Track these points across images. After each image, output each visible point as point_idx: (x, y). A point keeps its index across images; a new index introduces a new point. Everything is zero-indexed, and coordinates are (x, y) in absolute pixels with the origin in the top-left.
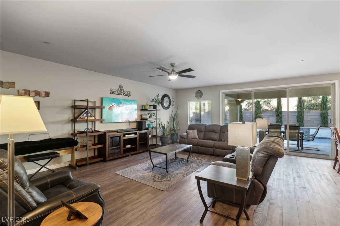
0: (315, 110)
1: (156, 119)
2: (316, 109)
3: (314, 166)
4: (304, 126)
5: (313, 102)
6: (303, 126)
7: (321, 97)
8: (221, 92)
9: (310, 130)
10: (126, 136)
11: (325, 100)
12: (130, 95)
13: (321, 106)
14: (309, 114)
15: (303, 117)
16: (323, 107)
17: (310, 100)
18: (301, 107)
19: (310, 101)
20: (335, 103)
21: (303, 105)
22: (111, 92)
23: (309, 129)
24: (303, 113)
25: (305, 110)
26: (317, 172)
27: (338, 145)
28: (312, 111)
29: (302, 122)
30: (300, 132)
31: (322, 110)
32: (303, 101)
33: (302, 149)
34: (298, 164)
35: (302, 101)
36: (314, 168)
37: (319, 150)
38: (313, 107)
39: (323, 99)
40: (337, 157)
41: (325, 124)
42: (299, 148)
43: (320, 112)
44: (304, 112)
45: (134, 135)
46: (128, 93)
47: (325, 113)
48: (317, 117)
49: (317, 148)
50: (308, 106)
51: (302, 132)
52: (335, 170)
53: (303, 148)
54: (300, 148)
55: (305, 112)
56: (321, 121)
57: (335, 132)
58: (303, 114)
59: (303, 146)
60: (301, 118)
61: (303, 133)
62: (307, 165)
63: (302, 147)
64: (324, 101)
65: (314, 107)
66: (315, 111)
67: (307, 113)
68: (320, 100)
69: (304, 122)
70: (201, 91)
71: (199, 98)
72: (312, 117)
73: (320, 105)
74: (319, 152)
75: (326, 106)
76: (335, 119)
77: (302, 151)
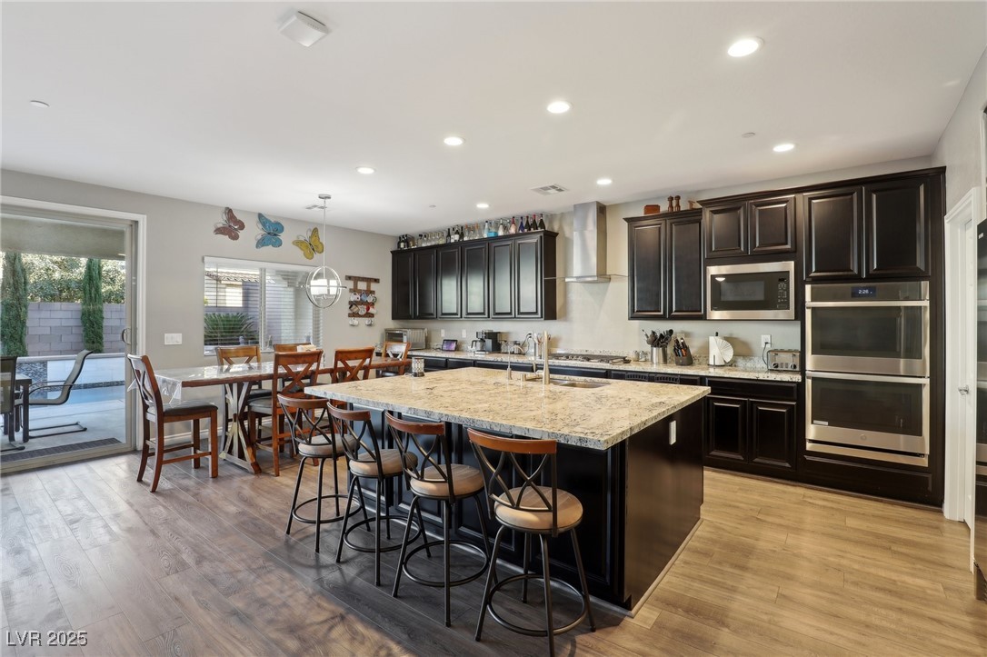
0: (65, 300)
2: (69, 299)
3: (81, 496)
4: (26, 356)
5: (57, 276)
6: (25, 354)
7: (84, 261)
9: (50, 364)
11: (95, 274)
13: (84, 290)
14: (44, 314)
15: (24, 323)
16: (90, 293)
17: (48, 269)
18: (16, 289)
19: (50, 272)
20: (136, 281)
21: (25, 283)
23: (44, 363)
24: (23, 309)
25: (32, 298)
26: (94, 515)
27: (148, 407)
28: (57, 305)
29: (21, 341)
30: (19, 377)
31: (84, 303)
32: (23, 270)
33: (26, 438)
34: (17, 509)
35: (19, 269)
36: (81, 504)
37: (85, 429)
38: (56, 292)
39: (89, 267)
40: (148, 442)
41: (93, 342)
42: (12, 438)
43: (80, 307)
44: (26, 307)
47: (94, 311)
48: (72, 323)
49: (77, 424)
50: (41, 288)
51: (27, 378)
52: (145, 487)
53: (31, 434)
54: (19, 436)
55: (32, 305)
56: (84, 334)
57: (142, 368)
58: (22, 314)
59: (31, 425)
60: (14, 328)
61: (29, 381)
62: (54, 501)
63: (26, 431)
64: (93, 276)
65: (61, 292)
66: (65, 305)
67: (39, 309)
68: (80, 272)
69: (26, 340)
72: (56, 323)
73: (79, 287)
74: (85, 438)
75: (98, 289)
76: (136, 329)
77: (25, 445)
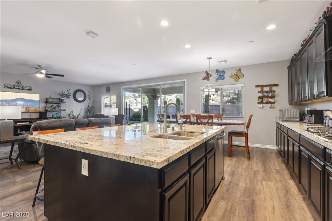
1: (60, 110)
8: (121, 87)
10: (18, 123)
12: (31, 89)
22: (5, 87)
45: (29, 123)
46: (29, 87)
70: (109, 87)
71: (108, 93)
